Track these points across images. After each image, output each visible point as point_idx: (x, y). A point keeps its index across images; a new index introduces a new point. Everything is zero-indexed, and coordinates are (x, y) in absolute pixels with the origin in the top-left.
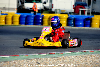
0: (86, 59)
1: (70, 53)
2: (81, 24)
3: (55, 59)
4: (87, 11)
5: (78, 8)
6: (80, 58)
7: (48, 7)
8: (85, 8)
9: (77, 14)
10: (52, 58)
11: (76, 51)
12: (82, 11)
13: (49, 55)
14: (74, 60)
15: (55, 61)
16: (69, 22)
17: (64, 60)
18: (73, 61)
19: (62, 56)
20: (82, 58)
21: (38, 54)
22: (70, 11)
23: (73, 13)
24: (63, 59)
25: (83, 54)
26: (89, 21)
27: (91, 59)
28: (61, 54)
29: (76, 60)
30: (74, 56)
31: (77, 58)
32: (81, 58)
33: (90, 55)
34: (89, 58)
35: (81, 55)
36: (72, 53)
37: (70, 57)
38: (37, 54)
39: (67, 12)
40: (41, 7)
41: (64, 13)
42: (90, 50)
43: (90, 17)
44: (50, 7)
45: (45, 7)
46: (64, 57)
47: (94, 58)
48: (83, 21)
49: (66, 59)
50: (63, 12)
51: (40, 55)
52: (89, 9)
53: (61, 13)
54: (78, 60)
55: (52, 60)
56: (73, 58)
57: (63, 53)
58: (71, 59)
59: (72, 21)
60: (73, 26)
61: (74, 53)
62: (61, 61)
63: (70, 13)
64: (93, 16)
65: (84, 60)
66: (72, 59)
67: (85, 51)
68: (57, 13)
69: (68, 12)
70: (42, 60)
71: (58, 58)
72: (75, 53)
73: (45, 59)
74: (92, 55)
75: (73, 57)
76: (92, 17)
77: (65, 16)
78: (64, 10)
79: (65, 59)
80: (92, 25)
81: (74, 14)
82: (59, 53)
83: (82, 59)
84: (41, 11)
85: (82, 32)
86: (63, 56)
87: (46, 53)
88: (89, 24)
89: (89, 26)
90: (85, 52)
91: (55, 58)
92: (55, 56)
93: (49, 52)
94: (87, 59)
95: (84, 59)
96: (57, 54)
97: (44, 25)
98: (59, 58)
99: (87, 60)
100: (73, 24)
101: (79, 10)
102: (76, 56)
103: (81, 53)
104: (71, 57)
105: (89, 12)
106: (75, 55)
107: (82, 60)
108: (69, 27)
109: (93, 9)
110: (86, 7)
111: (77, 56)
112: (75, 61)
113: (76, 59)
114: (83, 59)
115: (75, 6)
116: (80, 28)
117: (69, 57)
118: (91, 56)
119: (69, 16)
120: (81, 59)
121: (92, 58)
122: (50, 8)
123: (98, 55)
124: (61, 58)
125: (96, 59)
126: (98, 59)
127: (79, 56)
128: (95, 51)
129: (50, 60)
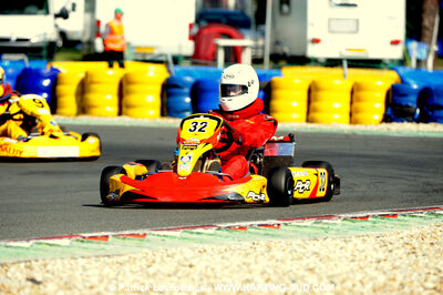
0: (246, 260)
1: (177, 234)
3: (107, 264)
4: (252, 48)
5: (209, 42)
6: (218, 258)
7: (76, 33)
8: (242, 37)
9: (206, 64)
10: (97, 257)
11: (202, 227)
12: (227, 49)
13: (85, 245)
14: (191, 266)
15: (107, 270)
16: (172, 100)
17: (149, 266)
18: (188, 269)
19: (139, 246)
20: (227, 255)
21: (31, 242)
22: (176, 51)
23: (187, 58)
24: (144, 263)
25: (230, 241)
27: (270, 260)
28: (136, 241)
29: (200, 267)
30: (193, 249)
31: (205, 256)
32: (223, 258)
33: (263, 243)
34: (261, 258)
35: (222, 245)
36: (186, 235)
37: (174, 250)
38: (28, 241)
39: (161, 55)
40: (45, 34)
41: (148, 58)
43: (264, 75)
44: (84, 33)
45: (63, 34)
46: (151, 254)
47: (282, 254)
49: (158, 259)
50: (144, 54)
51: (40, 246)
52: (260, 42)
53: (137, 60)
54: (213, 266)
55: (98, 264)
56: (191, 255)
57: (145, 235)
58: (179, 263)
59: (184, 95)
60: (188, 114)
61: (192, 233)
62: (135, 269)
63: (176, 60)
64: (274, 72)
65: (235, 264)
66: (186, 259)
67: (243, 224)
69: (166, 56)
70: (49, 267)
71: (121, 259)
72: (198, 233)
73: (66, 261)
74: (273, 244)
75: (188, 253)
76: (271, 76)
77: (151, 74)
78: (146, 48)
79: (154, 262)
80: (275, 111)
81: (194, 63)
82: (125, 237)
83: (228, 259)
84: (44, 53)
86: (145, 250)
87: (70, 237)
90: (241, 228)
91: (108, 256)
92: (107, 247)
93: (85, 232)
94: (252, 261)
95: (236, 260)
96: (116, 240)
97: (60, 114)
98: (126, 258)
99: (248, 265)
100: (189, 106)
101: (217, 46)
102: (201, 246)
103: (226, 233)
104: (181, 253)
105: (260, 54)
106: (196, 245)
107: (227, 264)
108: (170, 122)
109: (277, 43)
110: (244, 32)
111: (206, 247)
113: (202, 263)
114: (232, 259)
115: (195, 30)
117: (170, 252)
118: (269, 249)
119: (169, 72)
120: (224, 261)
121: (273, 257)
122: (85, 38)
123: (299, 241)
124: (135, 259)
125: (289, 262)
126: (300, 259)
127: (214, 246)
128: (286, 224)
129: (88, 266)
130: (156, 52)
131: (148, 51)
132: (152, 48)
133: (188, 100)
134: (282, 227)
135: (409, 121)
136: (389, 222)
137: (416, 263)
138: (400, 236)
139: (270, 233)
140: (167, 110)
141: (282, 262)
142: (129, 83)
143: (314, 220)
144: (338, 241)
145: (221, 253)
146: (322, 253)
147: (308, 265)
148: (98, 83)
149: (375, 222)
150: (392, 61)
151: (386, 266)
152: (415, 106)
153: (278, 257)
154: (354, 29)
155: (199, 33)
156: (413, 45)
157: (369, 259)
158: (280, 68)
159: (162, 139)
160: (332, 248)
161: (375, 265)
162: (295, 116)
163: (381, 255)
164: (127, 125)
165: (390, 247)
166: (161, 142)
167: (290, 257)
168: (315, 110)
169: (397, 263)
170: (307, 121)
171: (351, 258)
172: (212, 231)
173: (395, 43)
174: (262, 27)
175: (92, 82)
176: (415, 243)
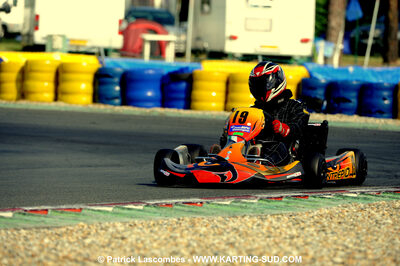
0: (172, 234)
1: (110, 209)
2: (149, 94)
3: (47, 235)
4: (176, 43)
5: (137, 33)
6: (147, 231)
7: (17, 25)
8: (166, 33)
9: (133, 57)
10: (37, 228)
11: (133, 203)
12: (152, 43)
13: (26, 217)
14: (123, 238)
15: (46, 240)
16: (104, 88)
17: (84, 238)
18: (120, 241)
19: (76, 219)
20: (156, 229)
22: (107, 44)
23: (116, 50)
24: (80, 235)
25: (158, 216)
26: (183, 85)
27: (193, 235)
28: (72, 215)
29: (132, 239)
30: (124, 223)
31: (136, 230)
32: (151, 231)
33: (187, 219)
34: (186, 232)
35: (151, 220)
36: (117, 210)
37: (107, 224)
39: (94, 47)
41: (82, 49)
42: (188, 200)
43: (187, 68)
44: (24, 24)
45: (4, 27)
46: (86, 227)
47: (204, 229)
48: (158, 85)
49: (93, 232)
50: (78, 47)
52: (183, 38)
53: (70, 52)
54: (143, 238)
55: (38, 235)
56: (123, 228)
57: (81, 209)
58: (112, 235)
59: (114, 84)
60: (117, 101)
61: (124, 209)
62: (72, 240)
63: (106, 52)
64: (195, 65)
65: (163, 237)
66: (118, 232)
67: (169, 201)
68: (53, 50)
69: (99, 48)
71: (59, 231)
72: (129, 209)
73: (9, 232)
74: (196, 220)
75: (120, 227)
76: (194, 69)
77: (84, 64)
78: (81, 41)
79: (89, 234)
80: (196, 101)
81: (123, 55)
82: (62, 211)
83: (156, 233)
85: (155, 128)
86: (82, 223)
88: (183, 96)
89: (182, 103)
90: (167, 205)
91: (48, 228)
92: (47, 220)
93: (26, 206)
94: (178, 235)
95: (164, 234)
96: (54, 213)
97: (2, 99)
98: (64, 230)
99: (175, 238)
100: (118, 94)
101: (143, 41)
102: (131, 221)
103: (154, 209)
104: (114, 226)
105: (182, 49)
106: (127, 220)
107: (156, 237)
108: (101, 108)
109: (198, 39)
110: (168, 27)
111: (136, 221)
112: (130, 240)
113: (133, 236)
114: (160, 233)
115: (124, 25)
116: (148, 110)
117: (103, 226)
118: (193, 225)
119: (101, 62)
120: (152, 234)
121: (196, 232)
122: (25, 31)
123: (220, 218)
124: (72, 231)
125: (211, 237)
126: (221, 234)
127: (143, 221)
128: (208, 203)
129: (29, 236)
130: (89, 44)
131: (82, 43)
132: (85, 41)
133: (118, 88)
134: (205, 205)
135: (318, 112)
136: (301, 203)
137: (326, 239)
138: (311, 215)
139: (194, 210)
140: (98, 96)
141: (205, 236)
142: (65, 72)
143: (233, 200)
144: (255, 219)
145: (149, 227)
146: (241, 229)
147: (228, 239)
148: (37, 71)
149: (288, 203)
150: (302, 57)
151: (300, 242)
152: (323, 98)
153: (202, 232)
154: (268, 28)
155: (128, 28)
156: (321, 44)
157: (283, 235)
158: (200, 61)
159: (94, 123)
160: (250, 225)
161: (288, 241)
162: (214, 105)
163: (294, 232)
164: (63, 109)
165: (302, 225)
166: (92, 126)
167: (212, 232)
168: (233, 100)
169: (309, 240)
170: (225, 109)
171: (267, 234)
172: (141, 207)
173: (305, 41)
174: (184, 24)
175: (31, 71)
176: (325, 221)
